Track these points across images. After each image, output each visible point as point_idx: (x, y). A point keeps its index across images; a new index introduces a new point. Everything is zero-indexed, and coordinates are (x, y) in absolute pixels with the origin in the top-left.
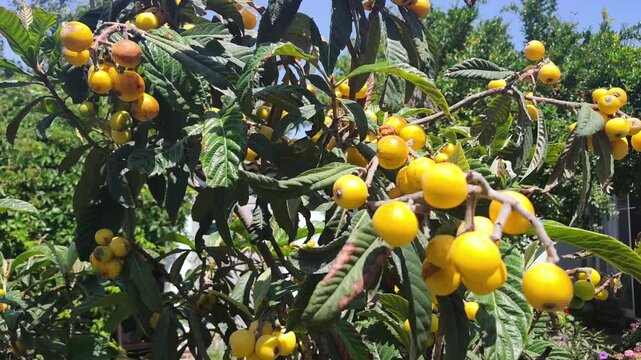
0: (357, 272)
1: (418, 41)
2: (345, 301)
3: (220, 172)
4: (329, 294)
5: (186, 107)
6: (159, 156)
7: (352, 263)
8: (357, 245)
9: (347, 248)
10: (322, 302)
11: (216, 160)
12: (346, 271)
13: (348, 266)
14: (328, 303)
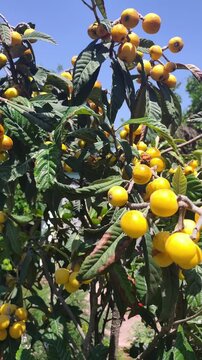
0: (111, 251)
1: (167, 102)
2: (102, 268)
3: (45, 180)
4: (93, 264)
5: (31, 142)
6: (14, 170)
7: (109, 245)
8: (112, 234)
9: (106, 236)
10: (88, 269)
11: (42, 173)
12: (104, 250)
13: (105, 247)
14: (92, 269)
